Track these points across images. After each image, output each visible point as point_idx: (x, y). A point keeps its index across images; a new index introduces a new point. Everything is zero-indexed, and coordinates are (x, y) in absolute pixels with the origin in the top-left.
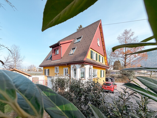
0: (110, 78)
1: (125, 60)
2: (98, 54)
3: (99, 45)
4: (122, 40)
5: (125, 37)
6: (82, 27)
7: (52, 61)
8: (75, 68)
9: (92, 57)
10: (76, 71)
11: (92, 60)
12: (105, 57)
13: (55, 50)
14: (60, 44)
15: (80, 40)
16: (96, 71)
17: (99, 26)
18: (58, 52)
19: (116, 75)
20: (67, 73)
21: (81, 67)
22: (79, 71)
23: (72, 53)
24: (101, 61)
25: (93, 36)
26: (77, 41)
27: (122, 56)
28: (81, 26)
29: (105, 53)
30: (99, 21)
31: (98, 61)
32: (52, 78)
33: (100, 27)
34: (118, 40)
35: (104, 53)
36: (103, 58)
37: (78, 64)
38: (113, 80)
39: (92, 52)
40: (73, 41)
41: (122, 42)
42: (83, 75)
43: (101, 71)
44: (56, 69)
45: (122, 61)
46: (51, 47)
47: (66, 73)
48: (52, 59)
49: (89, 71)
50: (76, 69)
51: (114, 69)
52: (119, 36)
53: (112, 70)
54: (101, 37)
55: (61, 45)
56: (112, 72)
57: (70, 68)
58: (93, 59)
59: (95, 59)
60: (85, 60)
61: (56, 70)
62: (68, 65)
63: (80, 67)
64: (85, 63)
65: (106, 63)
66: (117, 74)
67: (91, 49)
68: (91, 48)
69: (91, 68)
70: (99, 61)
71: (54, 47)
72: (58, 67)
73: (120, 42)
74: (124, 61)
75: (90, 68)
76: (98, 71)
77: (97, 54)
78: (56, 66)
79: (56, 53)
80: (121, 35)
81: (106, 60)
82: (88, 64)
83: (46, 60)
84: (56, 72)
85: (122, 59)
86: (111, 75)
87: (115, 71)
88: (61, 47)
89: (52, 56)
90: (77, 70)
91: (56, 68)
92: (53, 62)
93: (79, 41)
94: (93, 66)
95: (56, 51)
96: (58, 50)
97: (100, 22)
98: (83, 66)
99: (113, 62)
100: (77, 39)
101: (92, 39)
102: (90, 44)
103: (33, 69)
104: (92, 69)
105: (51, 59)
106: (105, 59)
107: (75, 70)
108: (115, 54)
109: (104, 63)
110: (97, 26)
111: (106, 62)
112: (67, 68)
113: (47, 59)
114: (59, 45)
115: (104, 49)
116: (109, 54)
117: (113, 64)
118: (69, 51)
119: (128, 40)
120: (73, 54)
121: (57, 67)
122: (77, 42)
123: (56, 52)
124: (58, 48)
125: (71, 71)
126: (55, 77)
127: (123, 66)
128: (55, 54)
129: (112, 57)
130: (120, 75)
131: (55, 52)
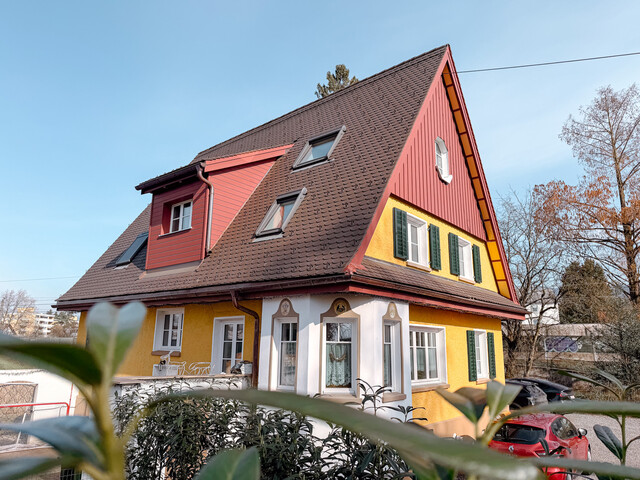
0: (542, 385)
1: (631, 260)
2: (445, 231)
3: (448, 178)
4: (591, 141)
5: (607, 126)
6: (350, 78)
7: (144, 275)
8: (291, 321)
9: (401, 250)
10: (295, 338)
11: (402, 264)
12: (492, 246)
13: (167, 207)
14: (206, 175)
15: (329, 149)
16: (437, 335)
17: (437, 78)
18: (186, 218)
19: (587, 357)
20: (239, 350)
21: (330, 313)
22: (313, 338)
23: (275, 224)
24: (467, 274)
25: (407, 131)
26: (309, 154)
27: (606, 237)
28: (341, 72)
29: (487, 218)
30: (437, 53)
31: (445, 272)
32: (123, 393)
33: (449, 82)
34: (564, 143)
35: (483, 221)
36: (475, 250)
37: (313, 295)
38: (562, 394)
39: (400, 219)
40: (284, 153)
41: (591, 152)
42: (341, 368)
43: (471, 337)
44: (166, 326)
45: (611, 269)
46: (144, 188)
47: (227, 353)
48: (144, 261)
49: (387, 337)
50: (295, 326)
51: (568, 315)
52: (570, 124)
53: (551, 322)
54: (459, 135)
55: (211, 180)
56: (557, 342)
57: (257, 318)
58: (410, 260)
59: (424, 262)
60: (353, 268)
61: (166, 334)
62: (247, 298)
63: (322, 316)
64: (352, 289)
65: (503, 285)
66: (586, 349)
67: (391, 204)
68: (393, 196)
69: (394, 323)
70: (455, 269)
71: (164, 186)
72: (178, 313)
73: (581, 154)
74: (625, 266)
75: (388, 323)
76: (448, 338)
77: (433, 233)
78: (168, 306)
79: (176, 223)
80: (580, 118)
81: (498, 266)
82: (373, 297)
83: (109, 266)
84: (165, 343)
85: (607, 251)
86: (548, 356)
87: (577, 329)
88: (209, 187)
89: (145, 243)
90: (301, 334)
91: (167, 317)
92: (150, 282)
93: (321, 156)
94: (413, 307)
95: (177, 210)
96: (187, 205)
97: (445, 58)
98: (342, 310)
99: (551, 275)
100: (313, 143)
101: (401, 146)
102: (389, 171)
103: (15, 321)
104: (406, 322)
105: (140, 257)
106: (495, 256)
107: (290, 333)
108: (557, 221)
109: (488, 284)
110: (431, 79)
111: (500, 276)
112: (237, 320)
113: (110, 262)
114: (197, 180)
115: (481, 198)
116: (524, 226)
117: (553, 283)
118: (256, 209)
119: (630, 141)
120: (280, 231)
121: (171, 311)
122: (311, 158)
123: (177, 214)
124: (191, 197)
125: (265, 340)
126: (145, 387)
127: (622, 295)
128: (166, 229)
129: (544, 244)
130: (607, 359)
131: (172, 220)
